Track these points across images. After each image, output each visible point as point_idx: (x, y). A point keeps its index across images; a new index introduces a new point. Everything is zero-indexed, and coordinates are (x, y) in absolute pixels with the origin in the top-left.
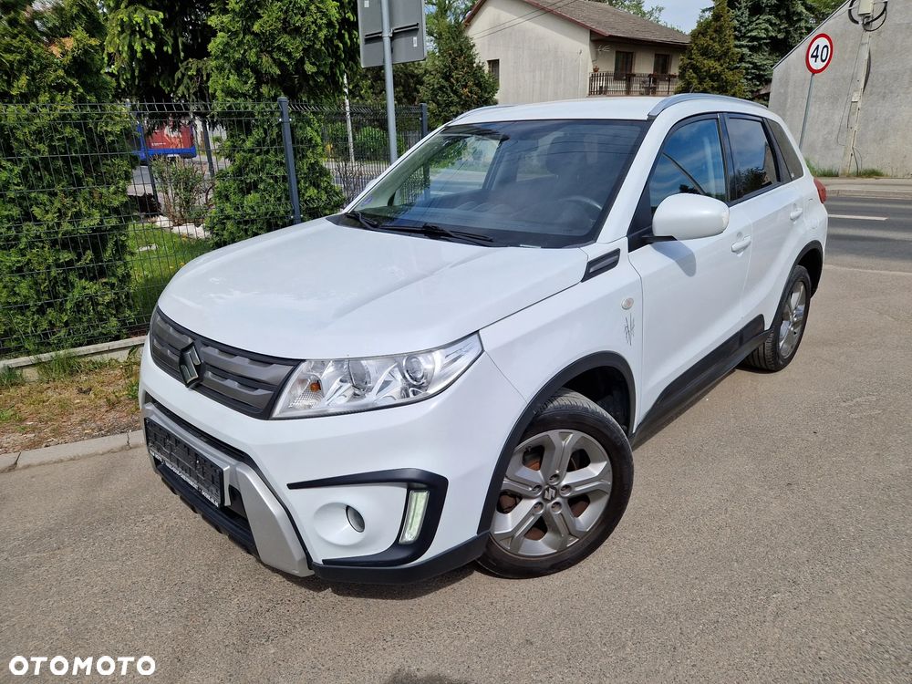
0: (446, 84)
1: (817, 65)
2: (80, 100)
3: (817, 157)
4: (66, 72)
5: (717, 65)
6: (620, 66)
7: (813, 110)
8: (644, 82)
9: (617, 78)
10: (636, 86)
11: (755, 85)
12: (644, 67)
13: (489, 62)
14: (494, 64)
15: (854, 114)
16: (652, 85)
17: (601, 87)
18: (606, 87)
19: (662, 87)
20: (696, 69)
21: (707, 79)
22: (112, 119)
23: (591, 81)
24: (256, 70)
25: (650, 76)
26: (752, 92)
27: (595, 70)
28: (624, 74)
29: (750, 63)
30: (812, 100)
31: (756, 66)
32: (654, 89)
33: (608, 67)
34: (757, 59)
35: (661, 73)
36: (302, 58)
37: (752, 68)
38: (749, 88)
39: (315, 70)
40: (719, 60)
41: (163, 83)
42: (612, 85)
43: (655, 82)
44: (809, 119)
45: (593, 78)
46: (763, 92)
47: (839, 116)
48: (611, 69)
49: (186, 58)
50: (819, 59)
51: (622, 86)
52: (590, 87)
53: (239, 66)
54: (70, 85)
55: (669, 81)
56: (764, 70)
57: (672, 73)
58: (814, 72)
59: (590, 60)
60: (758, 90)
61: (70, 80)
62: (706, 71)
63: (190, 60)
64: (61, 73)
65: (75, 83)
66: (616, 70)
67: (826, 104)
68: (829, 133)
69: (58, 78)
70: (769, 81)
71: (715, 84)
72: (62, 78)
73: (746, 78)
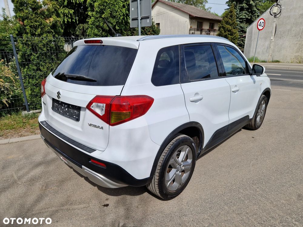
0: (143, 31)
1: (260, 28)
2: (54, 36)
3: (260, 56)
4: (50, 28)
5: (230, 27)
6: (198, 26)
7: (259, 42)
8: (206, 31)
9: (198, 30)
10: (204, 33)
11: (241, 33)
12: (206, 27)
13: (157, 24)
14: (158, 24)
15: (271, 43)
16: (209, 33)
17: (193, 33)
18: (194, 33)
19: (212, 33)
20: (224, 28)
21: (227, 31)
22: (62, 41)
23: (189, 31)
24: (102, 28)
25: (208, 29)
26: (240, 36)
27: (191, 27)
28: (200, 29)
29: (240, 26)
30: (259, 38)
31: (241, 27)
32: (209, 34)
33: (195, 27)
34: (242, 25)
35: (211, 29)
36: (116, 25)
37: (240, 28)
38: (239, 34)
39: (118, 28)
40: (231, 25)
41: (71, 30)
42: (196, 32)
43: (209, 32)
44: (258, 45)
45: (190, 30)
46: (244, 36)
47: (267, 43)
48: (196, 27)
49: (79, 24)
50: (261, 26)
51: (199, 32)
52: (189, 33)
53: (98, 27)
54: (52, 31)
55: (214, 31)
56: (244, 29)
57: (215, 29)
58: (259, 30)
59: (189, 24)
60: (242, 35)
61: (51, 30)
62: (227, 29)
63: (80, 24)
64: (49, 28)
65: (53, 31)
66: (197, 27)
67: (263, 40)
68: (264, 49)
69: (48, 29)
70: (245, 32)
71: (229, 33)
72: (49, 29)
73: (238, 31)
